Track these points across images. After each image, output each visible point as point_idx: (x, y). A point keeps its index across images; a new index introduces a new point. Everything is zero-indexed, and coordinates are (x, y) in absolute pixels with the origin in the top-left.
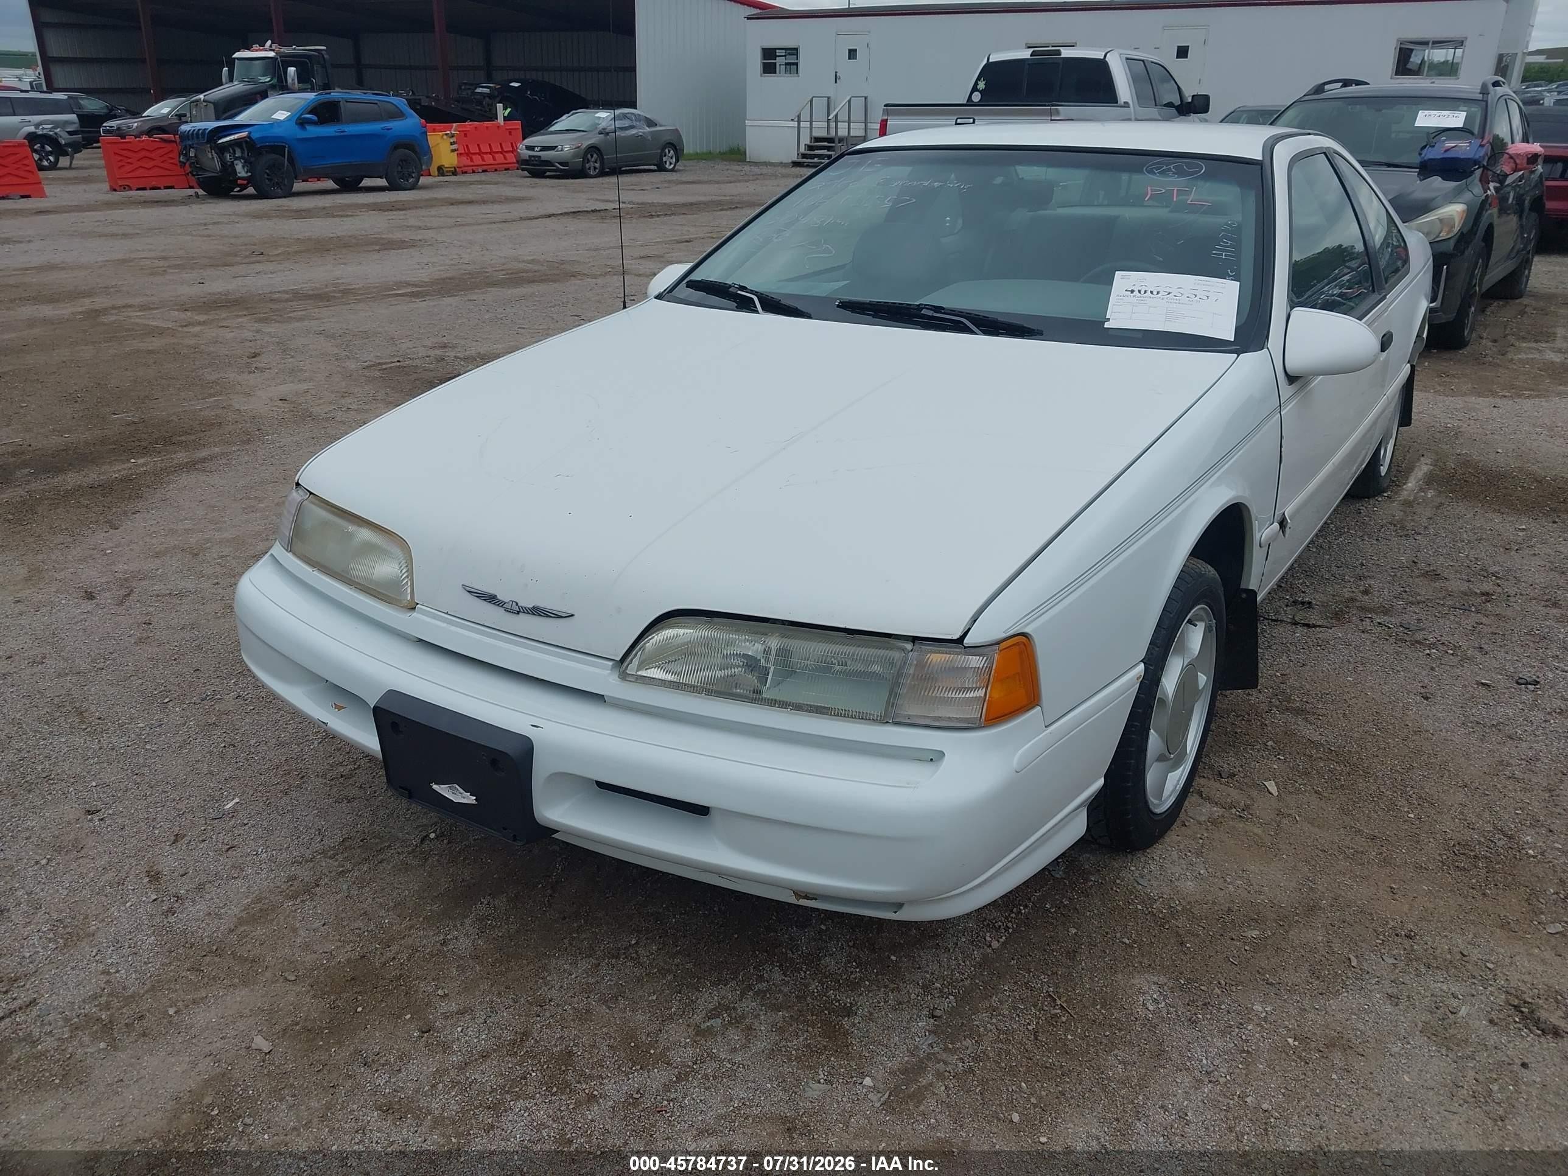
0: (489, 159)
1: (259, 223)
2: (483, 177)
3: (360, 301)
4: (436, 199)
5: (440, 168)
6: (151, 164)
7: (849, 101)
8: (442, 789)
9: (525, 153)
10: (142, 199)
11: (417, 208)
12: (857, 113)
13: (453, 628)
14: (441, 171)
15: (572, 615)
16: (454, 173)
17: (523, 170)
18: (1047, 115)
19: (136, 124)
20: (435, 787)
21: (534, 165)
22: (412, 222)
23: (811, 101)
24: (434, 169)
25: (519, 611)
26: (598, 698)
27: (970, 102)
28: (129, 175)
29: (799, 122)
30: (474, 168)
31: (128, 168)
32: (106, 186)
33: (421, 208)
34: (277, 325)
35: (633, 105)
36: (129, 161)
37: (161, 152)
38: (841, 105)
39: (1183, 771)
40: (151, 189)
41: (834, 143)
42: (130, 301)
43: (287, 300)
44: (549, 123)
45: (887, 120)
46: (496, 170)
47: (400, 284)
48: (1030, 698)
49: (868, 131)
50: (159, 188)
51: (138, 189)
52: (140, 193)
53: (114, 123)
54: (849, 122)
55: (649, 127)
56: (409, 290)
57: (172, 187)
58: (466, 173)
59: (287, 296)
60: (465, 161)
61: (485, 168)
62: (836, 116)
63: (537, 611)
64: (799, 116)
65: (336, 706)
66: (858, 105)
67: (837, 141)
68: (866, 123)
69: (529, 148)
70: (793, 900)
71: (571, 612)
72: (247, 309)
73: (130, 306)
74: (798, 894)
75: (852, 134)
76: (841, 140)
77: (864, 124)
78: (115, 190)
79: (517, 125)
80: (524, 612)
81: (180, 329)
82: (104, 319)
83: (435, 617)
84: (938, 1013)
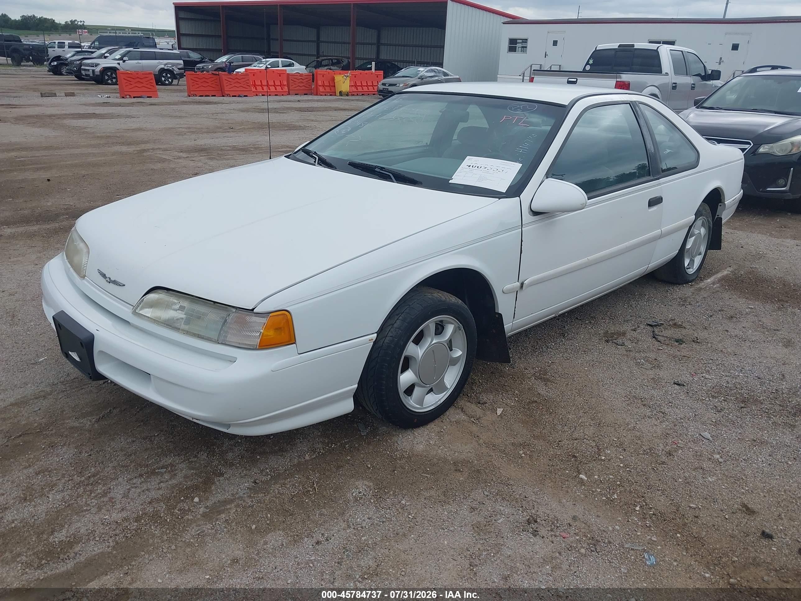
0: (365, 89)
1: (242, 114)
2: (360, 98)
3: (260, 153)
4: (330, 107)
5: (340, 92)
6: (207, 84)
8: (73, 355)
9: (381, 87)
10: (198, 101)
11: (318, 111)
13: (92, 288)
14: (341, 93)
15: (124, 285)
16: (347, 95)
17: (380, 95)
18: (615, 79)
19: (210, 66)
20: (70, 353)
21: (384, 93)
22: (312, 118)
23: (531, 66)
24: (338, 94)
25: (111, 281)
27: (584, 71)
28: (196, 90)
29: (524, 76)
30: (358, 93)
31: (197, 86)
32: (186, 94)
33: (320, 111)
34: (216, 161)
35: (441, 65)
36: (197, 83)
37: (213, 79)
39: (444, 396)
40: (206, 96)
42: (160, 147)
43: (229, 150)
44: (395, 73)
45: (533, 78)
46: (368, 95)
47: (283, 147)
48: (291, 340)
50: (209, 96)
51: (200, 96)
52: (200, 98)
53: (200, 65)
55: (444, 76)
56: (286, 150)
57: (215, 96)
58: (354, 95)
59: (229, 148)
60: (354, 89)
61: (363, 93)
64: (524, 74)
69: (384, 84)
71: (125, 284)
72: (208, 153)
73: (160, 149)
78: (190, 96)
79: (381, 72)
81: (173, 160)
82: (145, 154)
83: (89, 283)
84: (257, 481)
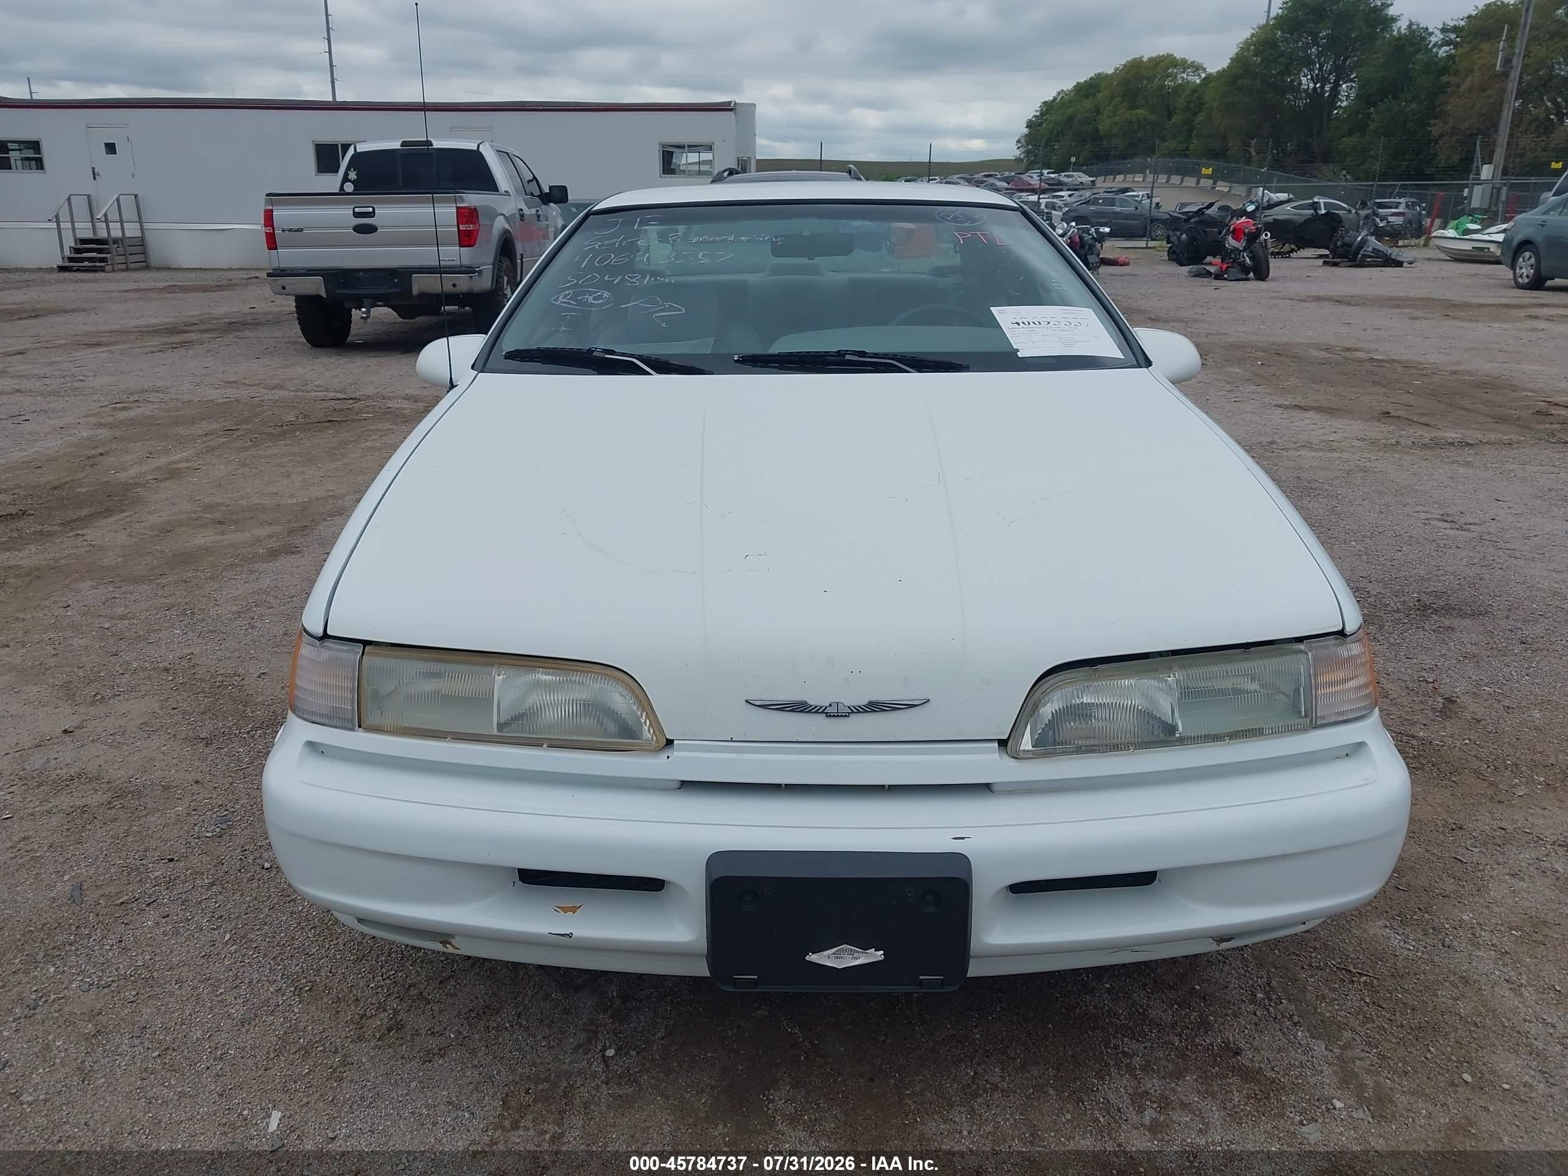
7: (118, 200)
8: (824, 958)
12: (129, 212)
13: (748, 756)
15: (929, 701)
18: (452, 203)
20: (813, 958)
23: (68, 199)
25: (850, 712)
26: (985, 789)
29: (58, 223)
38: (109, 204)
41: (107, 244)
45: (272, 211)
49: (146, 231)
54: (122, 222)
62: (105, 215)
63: (874, 707)
64: (57, 217)
65: (565, 910)
66: (128, 204)
67: (111, 242)
68: (140, 222)
70: (1213, 947)
71: (925, 697)
74: (1221, 940)
75: (127, 234)
76: (115, 241)
77: (139, 224)
80: (853, 712)
83: (711, 750)
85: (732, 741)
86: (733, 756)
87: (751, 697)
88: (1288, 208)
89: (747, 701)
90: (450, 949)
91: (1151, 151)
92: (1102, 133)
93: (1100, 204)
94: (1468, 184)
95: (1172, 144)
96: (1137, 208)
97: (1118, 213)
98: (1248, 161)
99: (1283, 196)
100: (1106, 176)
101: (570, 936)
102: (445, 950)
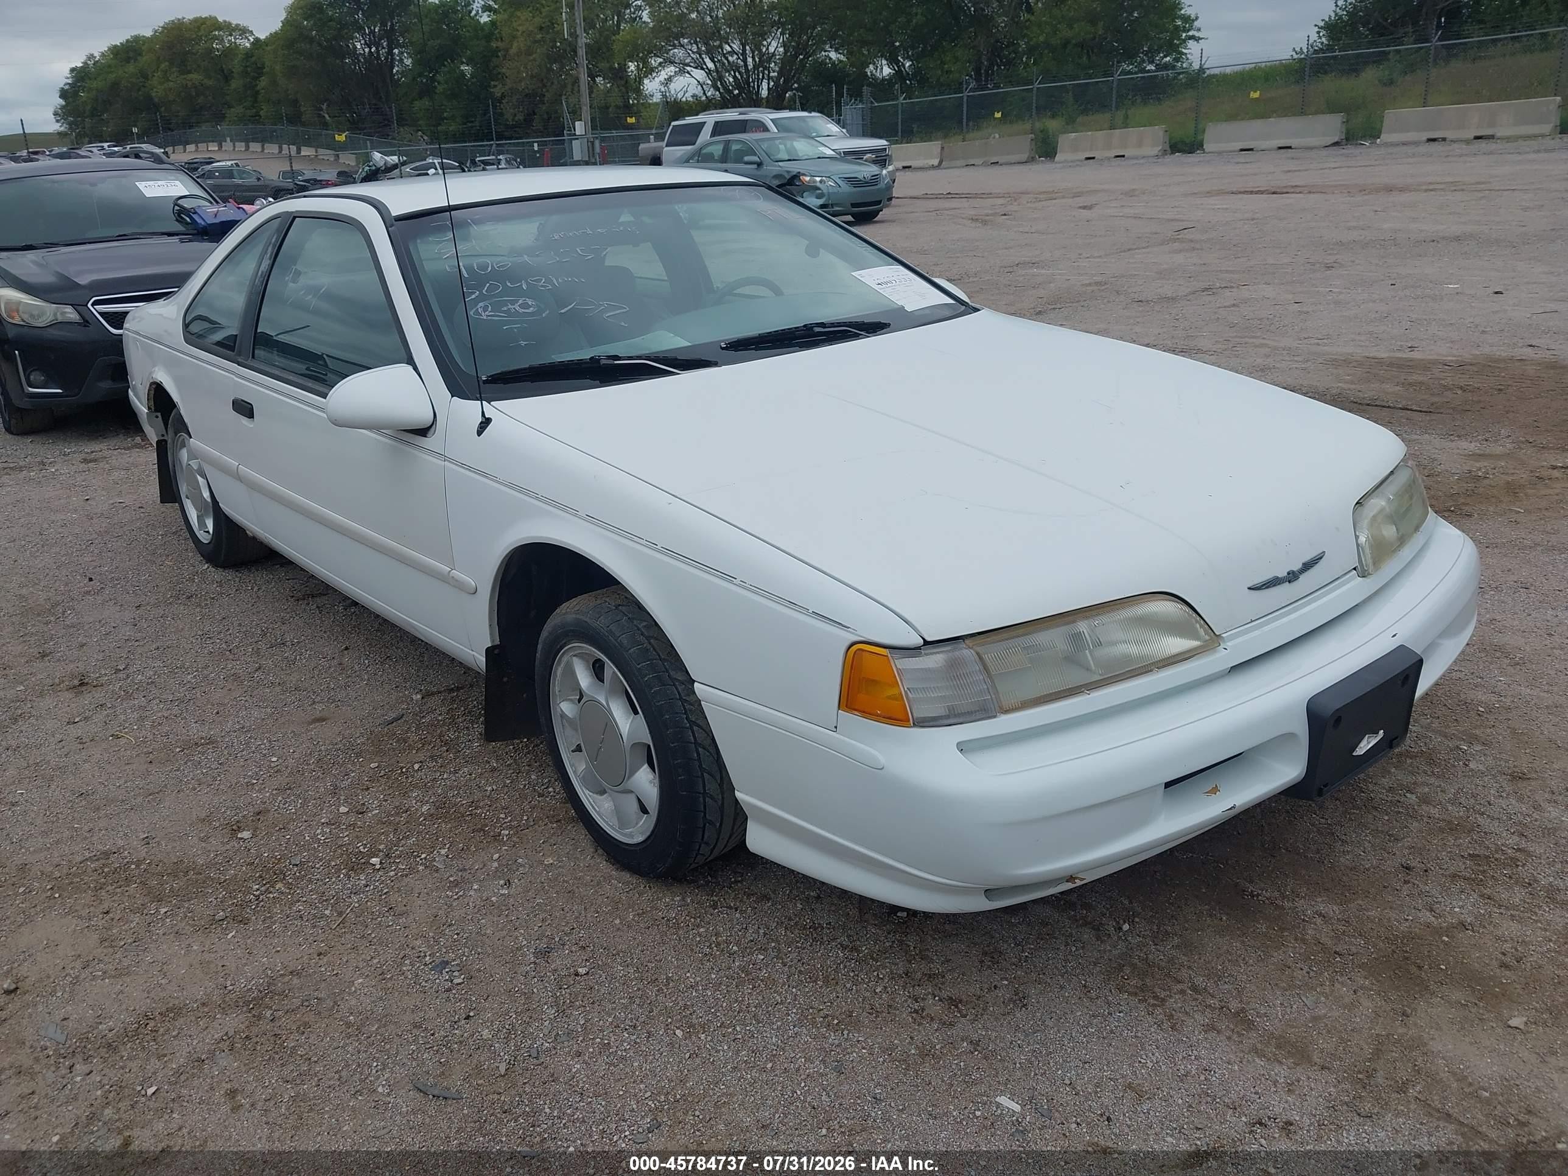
63: (1306, 567)
80: (1300, 574)
83: (1245, 633)
85: (1252, 621)
86: (1257, 633)
87: (1249, 586)
88: (408, 170)
89: (1249, 588)
90: (1079, 883)
91: (220, 118)
92: (156, 100)
93: (217, 177)
94: (564, 140)
95: (238, 110)
96: (259, 179)
97: (238, 185)
98: (325, 125)
99: (394, 159)
100: (174, 146)
101: (1234, 807)
102: (1074, 885)
